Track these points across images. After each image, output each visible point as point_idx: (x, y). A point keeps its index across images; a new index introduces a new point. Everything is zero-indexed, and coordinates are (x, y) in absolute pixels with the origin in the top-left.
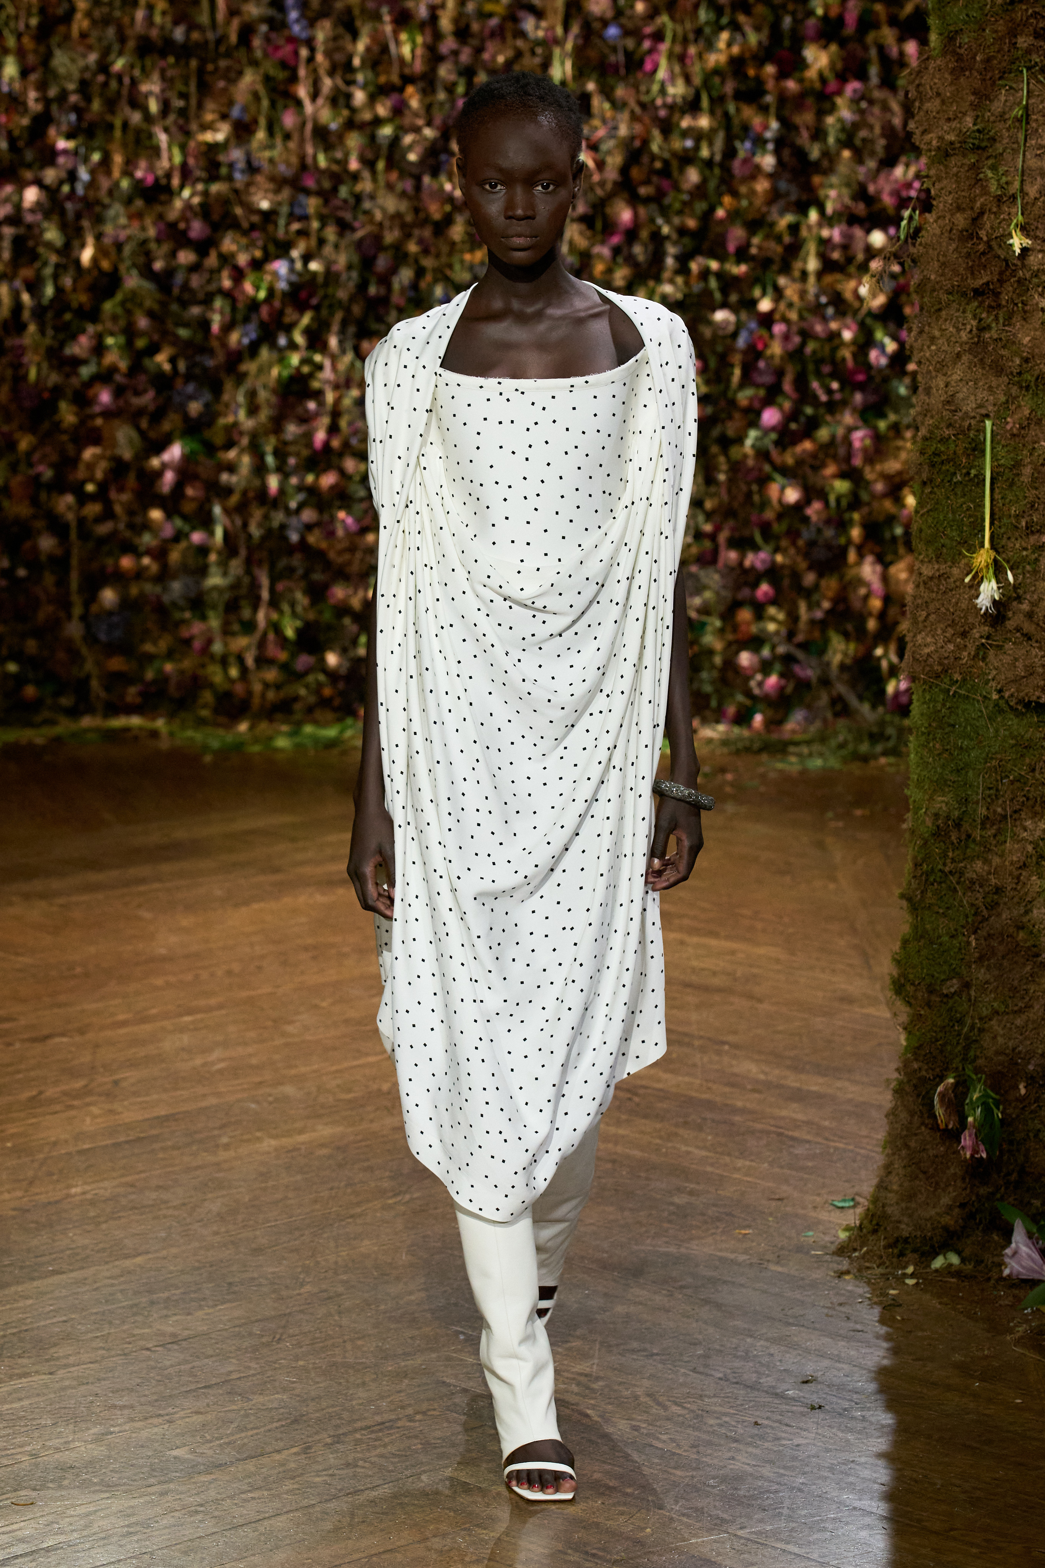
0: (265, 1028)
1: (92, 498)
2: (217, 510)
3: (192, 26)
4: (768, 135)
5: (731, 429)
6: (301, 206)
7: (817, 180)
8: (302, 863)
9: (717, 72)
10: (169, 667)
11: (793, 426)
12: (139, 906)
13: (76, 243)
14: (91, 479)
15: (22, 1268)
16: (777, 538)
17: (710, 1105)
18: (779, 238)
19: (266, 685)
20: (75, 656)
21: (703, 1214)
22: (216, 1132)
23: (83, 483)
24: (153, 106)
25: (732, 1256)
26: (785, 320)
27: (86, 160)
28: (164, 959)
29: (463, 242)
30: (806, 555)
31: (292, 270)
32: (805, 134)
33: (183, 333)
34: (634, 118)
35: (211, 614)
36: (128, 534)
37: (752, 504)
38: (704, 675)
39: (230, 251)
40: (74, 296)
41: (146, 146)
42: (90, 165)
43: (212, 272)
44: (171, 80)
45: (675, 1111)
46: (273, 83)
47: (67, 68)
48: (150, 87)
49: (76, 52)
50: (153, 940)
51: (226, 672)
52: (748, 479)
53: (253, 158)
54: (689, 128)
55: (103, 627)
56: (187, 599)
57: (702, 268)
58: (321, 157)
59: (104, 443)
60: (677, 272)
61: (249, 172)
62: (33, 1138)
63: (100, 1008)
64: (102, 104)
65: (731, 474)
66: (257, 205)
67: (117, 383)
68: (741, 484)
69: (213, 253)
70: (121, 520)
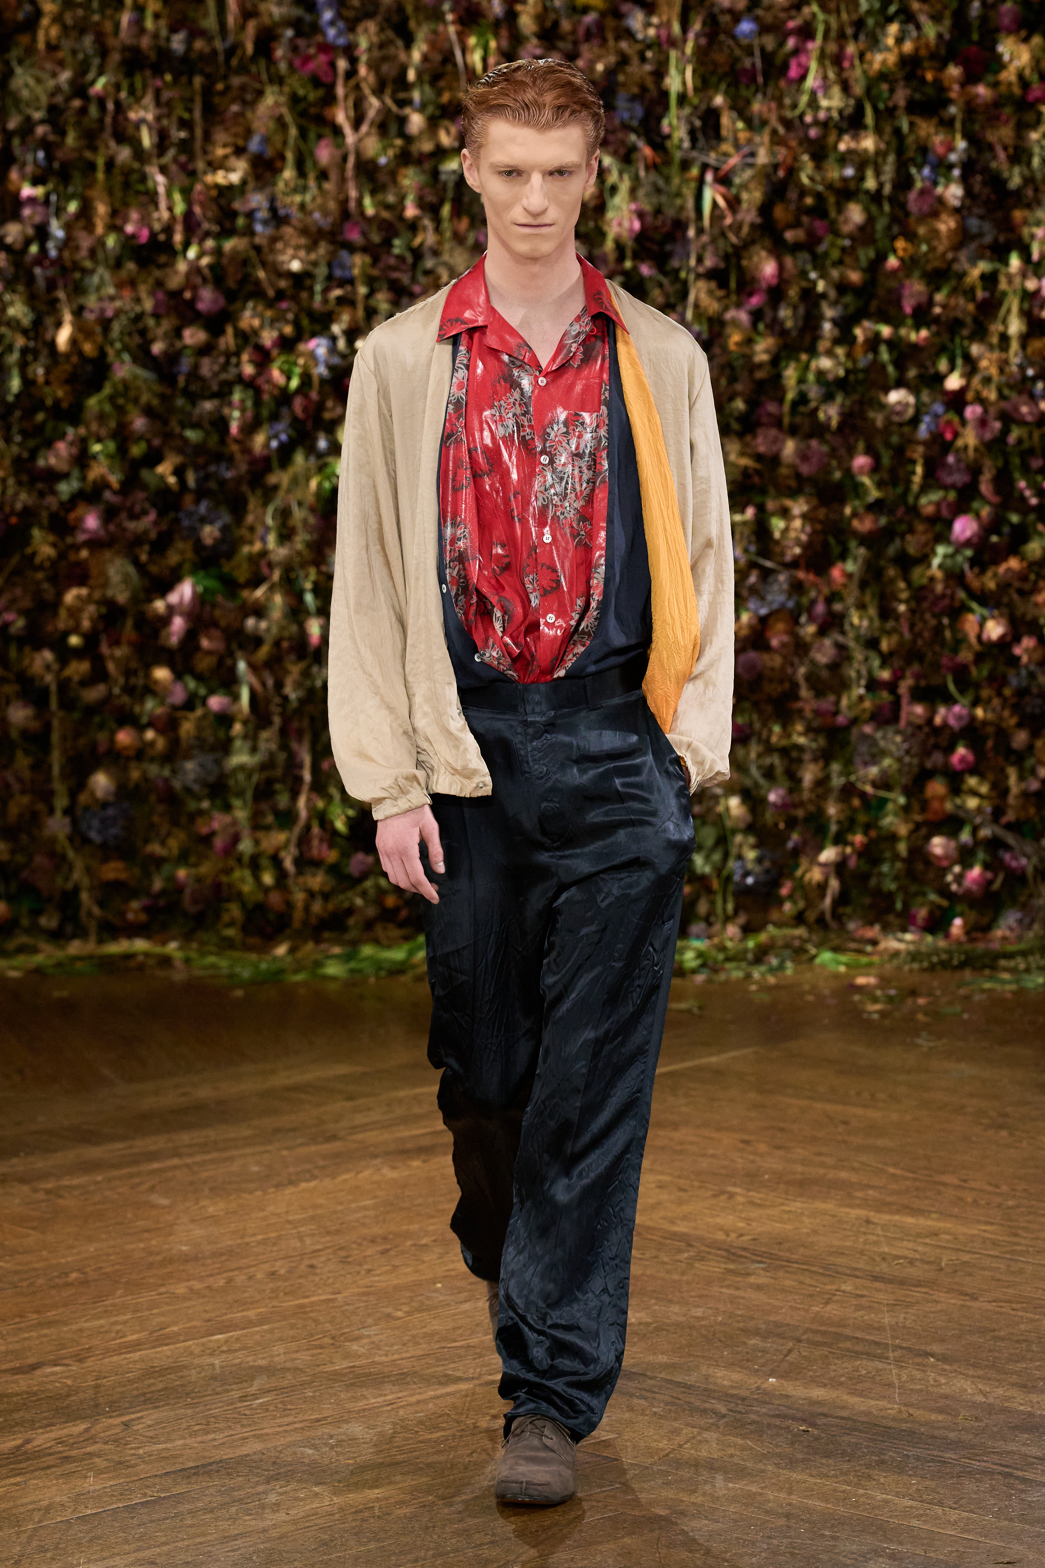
0: (321, 1347)
1: (77, 653)
2: (242, 666)
3: (195, 33)
4: (953, 157)
5: (912, 545)
6: (342, 266)
7: (1018, 215)
8: (366, 1127)
9: (883, 76)
10: (182, 873)
11: (994, 539)
12: (152, 1189)
13: (49, 321)
14: (76, 630)
16: (977, 686)
17: (913, 1437)
18: (970, 294)
19: (311, 895)
20: (59, 861)
22: (260, 1488)
23: (66, 634)
24: (146, 140)
26: (980, 400)
27: (59, 211)
28: (186, 1259)
30: (1016, 708)
31: (333, 349)
32: (1002, 155)
33: (192, 435)
34: (776, 140)
35: (237, 803)
36: (126, 699)
37: (943, 643)
38: (885, 868)
39: (252, 327)
40: (47, 390)
41: (138, 193)
42: (65, 218)
43: (228, 355)
44: (169, 104)
45: (867, 1447)
46: (303, 105)
47: (32, 91)
48: (142, 114)
49: (43, 69)
50: (171, 1234)
51: (257, 878)
52: (937, 610)
53: (279, 204)
54: (850, 152)
55: (96, 823)
56: (205, 784)
57: (870, 335)
58: (367, 201)
59: (92, 582)
60: (837, 342)
61: (274, 223)
62: (19, 1502)
63: (102, 1326)
64: (79, 138)
65: (913, 604)
66: (285, 267)
67: (107, 502)
68: (928, 616)
69: (230, 331)
70: (116, 682)
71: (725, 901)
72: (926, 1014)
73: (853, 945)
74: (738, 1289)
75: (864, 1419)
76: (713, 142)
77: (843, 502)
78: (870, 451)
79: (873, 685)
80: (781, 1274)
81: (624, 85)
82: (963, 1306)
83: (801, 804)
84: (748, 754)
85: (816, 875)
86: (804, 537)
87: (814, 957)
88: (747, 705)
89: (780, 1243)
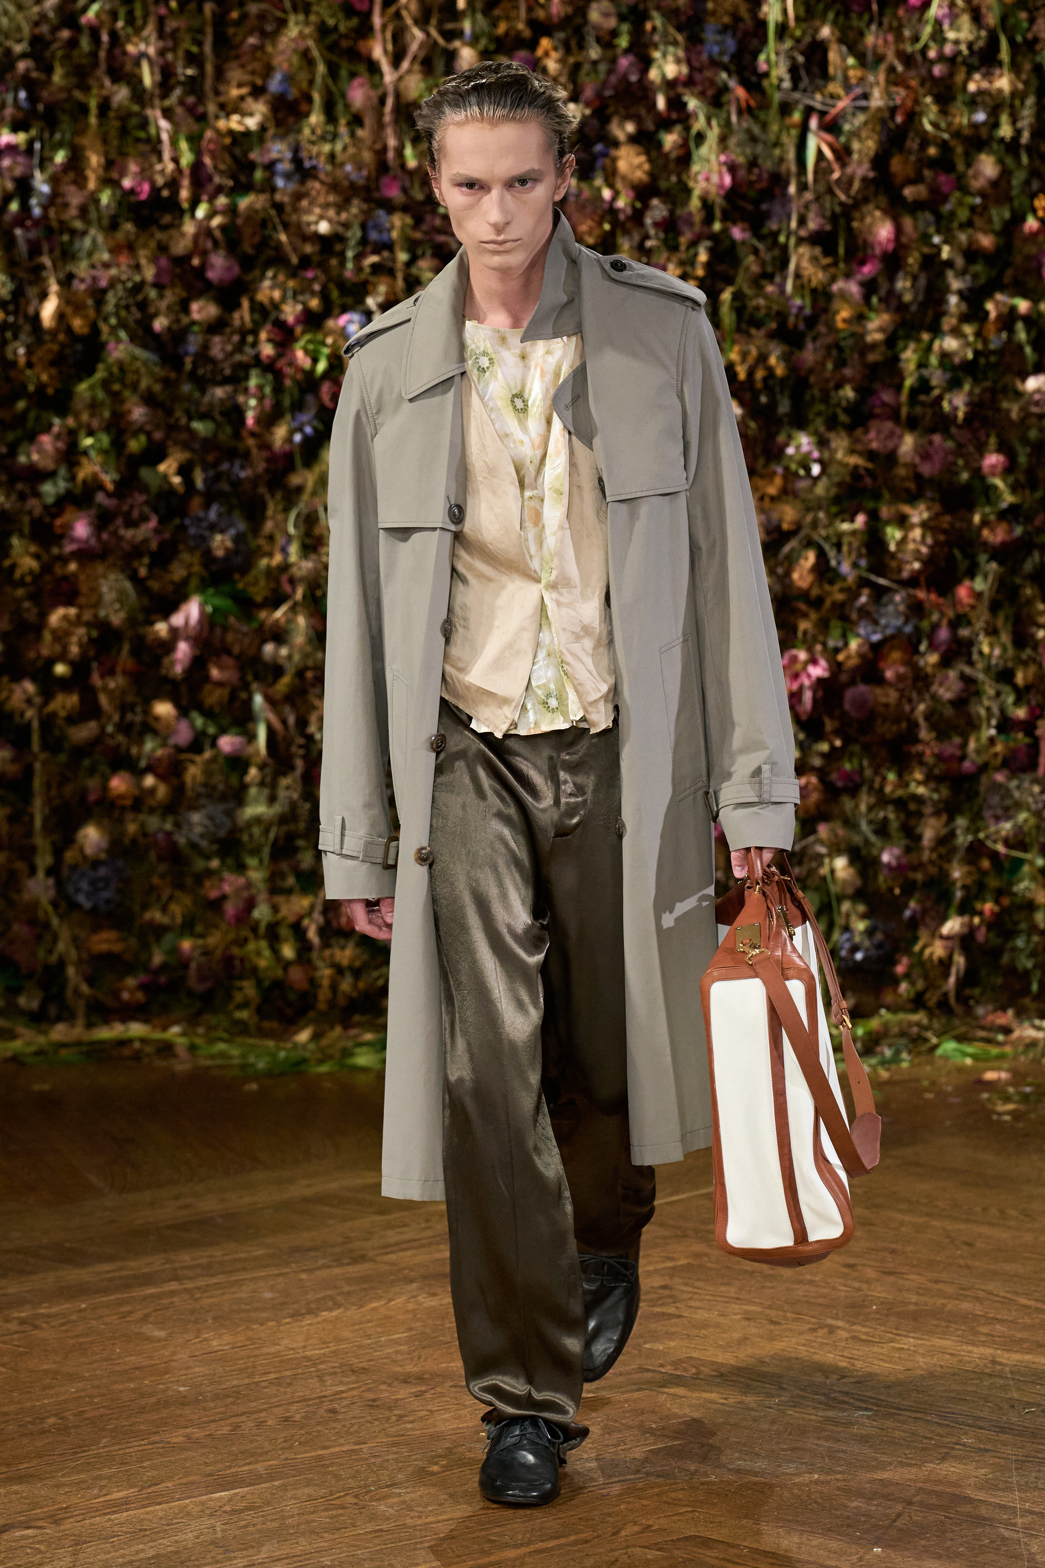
1: (64, 684)
2: (258, 700)
6: (379, 228)
8: (399, 1246)
10: (186, 945)
12: (145, 1318)
13: (32, 292)
14: (62, 657)
19: (339, 970)
20: (42, 930)
23: (51, 662)
24: (148, 79)
27: (44, 162)
28: (184, 1402)
33: (200, 427)
34: (894, 79)
35: (252, 862)
36: (121, 738)
38: (1020, 942)
39: (271, 299)
40: (29, 372)
41: (138, 140)
42: (51, 170)
43: (243, 333)
44: (174, 35)
46: (332, 37)
47: (12, 19)
48: (142, 47)
50: (166, 1373)
51: (276, 951)
53: (304, 154)
54: (980, 92)
55: (84, 885)
56: (215, 840)
57: (1005, 310)
58: (409, 151)
59: (82, 600)
60: (964, 318)
61: (297, 177)
64: (66, 75)
66: (313, 228)
67: (100, 506)
69: (246, 304)
70: (109, 718)
73: (982, 1034)
74: (838, 1441)
76: (820, 82)
77: (971, 509)
78: (1004, 448)
79: (1006, 725)
80: (889, 1423)
81: (713, 13)
83: (919, 866)
84: (857, 806)
85: (938, 950)
86: (924, 550)
87: (936, 1047)
88: (856, 748)
89: (888, 1387)
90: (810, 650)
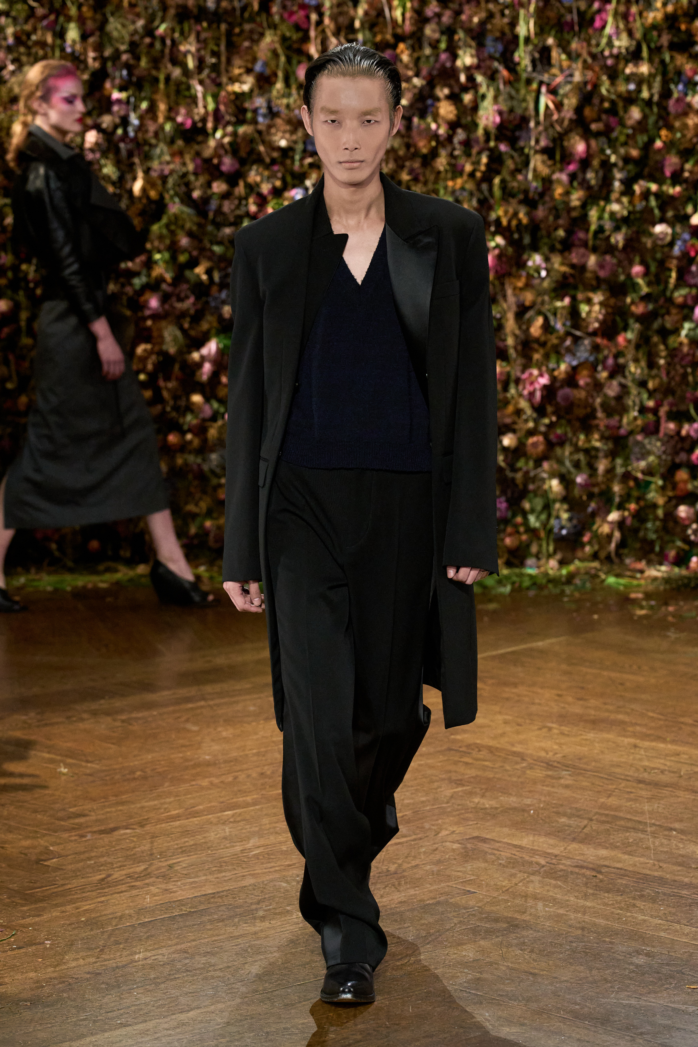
4: (697, 78)
5: (669, 322)
9: (654, 27)
10: (208, 524)
12: (187, 721)
13: (129, 177)
14: (143, 370)
15: (95, 1021)
17: (662, 881)
21: (658, 973)
22: (254, 907)
24: (191, 63)
25: (683, 1007)
27: (136, 108)
28: (208, 764)
29: (446, 171)
33: (217, 249)
34: (586, 66)
36: (174, 414)
37: (687, 384)
38: (649, 525)
39: (255, 182)
41: (185, 97)
42: (139, 112)
43: (240, 199)
44: (205, 41)
45: (632, 886)
46: (288, 43)
47: (119, 32)
48: (188, 47)
49: (126, 19)
50: (199, 749)
52: (684, 363)
53: (273, 104)
54: (632, 74)
57: (644, 189)
59: (154, 340)
60: (623, 194)
61: (270, 117)
62: (103, 913)
63: (155, 805)
64: (148, 62)
65: (669, 359)
66: (276, 144)
67: (164, 291)
68: (678, 367)
69: (241, 184)
70: (168, 402)
71: (548, 545)
72: (674, 616)
73: (628, 573)
74: (553, 787)
75: (631, 869)
76: (547, 67)
77: (625, 294)
78: (643, 262)
79: (643, 410)
80: (581, 778)
81: (491, 31)
82: (694, 799)
83: (597, 485)
84: (563, 453)
85: (606, 529)
86: (601, 317)
87: (604, 580)
88: (563, 422)
89: (580, 759)
90: (540, 369)
